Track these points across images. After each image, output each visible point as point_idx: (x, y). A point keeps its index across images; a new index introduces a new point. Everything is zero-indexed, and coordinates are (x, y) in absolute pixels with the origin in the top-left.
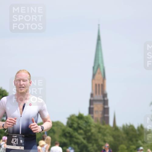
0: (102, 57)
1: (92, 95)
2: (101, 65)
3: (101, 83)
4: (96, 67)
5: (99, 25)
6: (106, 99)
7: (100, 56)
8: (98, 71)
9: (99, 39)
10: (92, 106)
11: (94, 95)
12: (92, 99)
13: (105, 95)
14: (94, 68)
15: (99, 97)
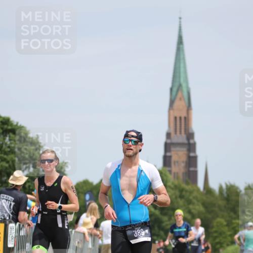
0: (185, 72)
1: (168, 135)
2: (184, 85)
3: (184, 114)
4: (175, 89)
5: (180, 18)
6: (191, 141)
7: (182, 70)
8: (179, 95)
9: (180, 41)
10: (168, 154)
11: (173, 135)
12: (169, 141)
13: (190, 136)
14: (171, 90)
15: (181, 138)
